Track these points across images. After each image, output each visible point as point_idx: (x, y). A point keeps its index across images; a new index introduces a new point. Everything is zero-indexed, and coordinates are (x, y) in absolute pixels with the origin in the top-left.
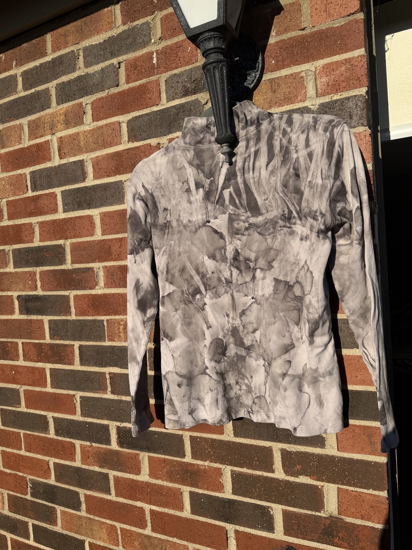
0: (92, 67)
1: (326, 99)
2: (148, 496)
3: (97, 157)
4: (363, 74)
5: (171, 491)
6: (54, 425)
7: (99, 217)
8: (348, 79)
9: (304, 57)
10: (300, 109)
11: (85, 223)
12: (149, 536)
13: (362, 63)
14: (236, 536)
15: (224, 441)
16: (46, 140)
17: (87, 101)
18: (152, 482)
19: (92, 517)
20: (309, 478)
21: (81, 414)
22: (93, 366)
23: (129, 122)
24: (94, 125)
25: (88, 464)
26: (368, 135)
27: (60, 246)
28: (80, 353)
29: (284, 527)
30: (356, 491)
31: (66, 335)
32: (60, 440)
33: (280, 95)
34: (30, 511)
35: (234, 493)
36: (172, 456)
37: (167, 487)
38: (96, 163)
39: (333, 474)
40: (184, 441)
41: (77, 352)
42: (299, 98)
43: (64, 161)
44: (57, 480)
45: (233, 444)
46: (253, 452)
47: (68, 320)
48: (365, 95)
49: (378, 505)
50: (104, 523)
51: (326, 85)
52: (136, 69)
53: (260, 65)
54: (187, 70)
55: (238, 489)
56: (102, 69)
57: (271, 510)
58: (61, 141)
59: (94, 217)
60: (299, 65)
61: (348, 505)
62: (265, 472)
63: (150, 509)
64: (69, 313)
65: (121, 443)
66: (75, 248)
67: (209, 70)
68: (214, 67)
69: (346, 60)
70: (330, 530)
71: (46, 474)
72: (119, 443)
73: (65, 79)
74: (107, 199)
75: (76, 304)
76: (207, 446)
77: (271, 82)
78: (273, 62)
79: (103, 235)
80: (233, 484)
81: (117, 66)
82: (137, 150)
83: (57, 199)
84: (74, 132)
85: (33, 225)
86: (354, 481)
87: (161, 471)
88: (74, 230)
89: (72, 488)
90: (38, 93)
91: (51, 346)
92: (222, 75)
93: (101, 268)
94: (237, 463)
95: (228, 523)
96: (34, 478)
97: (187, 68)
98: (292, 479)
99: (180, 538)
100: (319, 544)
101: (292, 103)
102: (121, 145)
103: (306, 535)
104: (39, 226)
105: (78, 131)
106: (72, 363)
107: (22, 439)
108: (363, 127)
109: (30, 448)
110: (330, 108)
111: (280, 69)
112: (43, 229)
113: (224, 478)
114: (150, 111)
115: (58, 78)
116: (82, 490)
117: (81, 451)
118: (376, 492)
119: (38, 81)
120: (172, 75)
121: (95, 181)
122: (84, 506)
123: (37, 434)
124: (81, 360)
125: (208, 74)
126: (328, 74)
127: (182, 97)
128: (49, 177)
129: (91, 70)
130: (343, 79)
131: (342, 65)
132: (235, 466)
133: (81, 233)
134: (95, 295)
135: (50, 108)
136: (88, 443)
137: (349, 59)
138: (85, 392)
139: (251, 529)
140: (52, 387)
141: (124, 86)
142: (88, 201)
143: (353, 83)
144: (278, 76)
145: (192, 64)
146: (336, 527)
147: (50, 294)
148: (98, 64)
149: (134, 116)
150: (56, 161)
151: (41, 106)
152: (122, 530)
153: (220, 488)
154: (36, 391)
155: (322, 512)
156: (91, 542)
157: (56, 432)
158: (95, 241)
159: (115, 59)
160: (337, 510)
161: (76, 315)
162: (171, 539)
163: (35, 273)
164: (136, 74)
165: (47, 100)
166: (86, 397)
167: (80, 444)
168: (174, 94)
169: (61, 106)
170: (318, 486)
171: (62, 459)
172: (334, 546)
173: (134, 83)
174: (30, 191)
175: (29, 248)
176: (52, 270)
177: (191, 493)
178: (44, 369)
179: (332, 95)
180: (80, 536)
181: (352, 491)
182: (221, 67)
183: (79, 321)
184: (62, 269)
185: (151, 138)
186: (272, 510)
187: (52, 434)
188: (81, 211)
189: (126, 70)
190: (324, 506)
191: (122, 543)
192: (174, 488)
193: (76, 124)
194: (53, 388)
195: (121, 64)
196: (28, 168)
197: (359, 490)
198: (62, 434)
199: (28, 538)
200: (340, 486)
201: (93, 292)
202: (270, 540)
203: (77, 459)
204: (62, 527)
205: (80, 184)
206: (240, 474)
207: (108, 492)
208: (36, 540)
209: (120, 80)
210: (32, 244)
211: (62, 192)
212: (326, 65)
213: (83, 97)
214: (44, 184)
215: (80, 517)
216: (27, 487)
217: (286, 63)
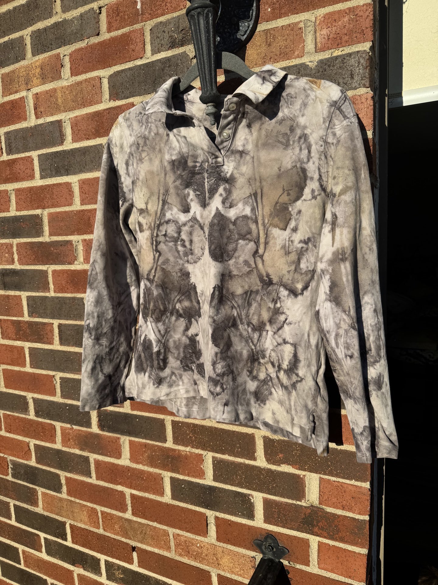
0: (70, 12)
1: (326, 55)
2: (129, 480)
3: (76, 117)
4: (368, 26)
5: (152, 476)
6: (34, 406)
7: (77, 184)
8: (350, 32)
9: (303, 4)
10: (296, 66)
11: (63, 191)
12: (130, 519)
13: (367, 13)
14: (216, 522)
15: (206, 426)
16: (21, 96)
17: (65, 51)
18: (132, 466)
19: (73, 499)
20: (291, 467)
21: (61, 395)
22: (73, 346)
23: (111, 77)
24: (73, 80)
25: (68, 447)
26: (370, 98)
27: (37, 216)
28: (59, 332)
29: (264, 515)
30: (338, 482)
31: (45, 313)
32: (40, 422)
33: (275, 48)
34: (12, 491)
35: (215, 479)
36: (154, 441)
37: (148, 472)
38: (75, 124)
39: (316, 464)
40: (166, 425)
41: (56, 331)
42: (296, 53)
43: (41, 121)
44: (38, 462)
45: (215, 430)
46: (235, 439)
47: (46, 297)
48: (368, 51)
49: (359, 496)
50: (85, 506)
51: (326, 38)
52: (118, 15)
53: (254, 13)
54: (174, 18)
55: (219, 476)
56: (81, 15)
57: (251, 498)
58: (37, 98)
59: (73, 185)
60: (297, 13)
61: (329, 495)
62: (247, 459)
63: (131, 493)
64: (48, 289)
65: (101, 426)
66: (53, 218)
67: (193, 16)
68: (199, 13)
69: (349, 9)
70: (310, 519)
71: (27, 454)
72: (100, 426)
73: (40, 25)
74: (86, 165)
75: (55, 280)
76: (189, 431)
77: (266, 34)
78: (269, 10)
79: (82, 204)
80: (214, 471)
81: (98, 11)
82: (119, 110)
83: (33, 163)
84: (51, 88)
85: (9, 192)
86: (336, 471)
87: (142, 455)
88: (52, 199)
89: (52, 470)
90: (12, 42)
91: (30, 324)
92: (208, 23)
93: (80, 241)
94: (219, 449)
95: (208, 509)
96: (14, 459)
97: (175, 15)
98: (273, 467)
99: (160, 523)
100: (299, 533)
101: (288, 59)
102: (102, 104)
103: (286, 523)
104: (15, 194)
105: (55, 87)
106: (51, 343)
107: (2, 419)
108: (365, 89)
109: (10, 429)
110: (329, 66)
111: (276, 19)
112: (20, 197)
113: (205, 464)
114: (134, 65)
115: (34, 24)
116: (63, 472)
117: (62, 433)
118: (358, 483)
119: (11, 27)
120: (158, 23)
121: (74, 144)
122: (64, 489)
123: (17, 415)
124: (61, 339)
125: (192, 21)
126: (329, 25)
127: (168, 49)
128: (24, 138)
129: (69, 15)
130: (346, 32)
131: (345, 15)
132: (217, 453)
133: (59, 202)
134: (75, 271)
135: (25, 59)
136: (69, 426)
137: (354, 7)
138: (65, 372)
139: (231, 516)
140: (31, 367)
141: (105, 36)
142: (67, 167)
143: (356, 37)
144: (274, 26)
145: (180, 10)
146: (317, 517)
147: (28, 268)
148: (76, 8)
149: (116, 70)
150: (32, 121)
151: (15, 56)
152: (103, 513)
153: (201, 474)
154: (15, 370)
155: (303, 501)
156: (72, 523)
157: (36, 413)
158: (73, 211)
159: (96, 3)
160: (318, 499)
161: (55, 292)
162: (151, 523)
163: (12, 246)
164: (118, 21)
165: (22, 50)
166: (65, 378)
167: (61, 427)
168: (160, 45)
169: (37, 58)
170: (300, 475)
171: (42, 441)
172: (313, 535)
173: (116, 32)
174: (5, 154)
175: (5, 217)
176: (29, 242)
177: (171, 478)
178: (22, 348)
179: (333, 50)
180: (61, 518)
181: (334, 481)
182: (206, 13)
183: (58, 298)
184: (40, 242)
185: (134, 96)
186: (253, 498)
187: (32, 415)
188: (58, 178)
189: (107, 17)
190: (305, 496)
191: (103, 526)
192: (155, 473)
193: (53, 79)
194: (33, 368)
195: (102, 9)
196: (3, 128)
197: (341, 480)
198: (42, 416)
199: (10, 519)
200: (322, 476)
201: (72, 267)
202: (250, 528)
203: (57, 441)
204: (43, 508)
205: (58, 147)
206: (222, 461)
207: (89, 475)
208: (17, 520)
209: (101, 28)
210: (8, 213)
211: (39, 156)
212: (327, 14)
213: (60, 47)
214: (19, 147)
215: (61, 499)
216: (8, 468)
217: (283, 11)
